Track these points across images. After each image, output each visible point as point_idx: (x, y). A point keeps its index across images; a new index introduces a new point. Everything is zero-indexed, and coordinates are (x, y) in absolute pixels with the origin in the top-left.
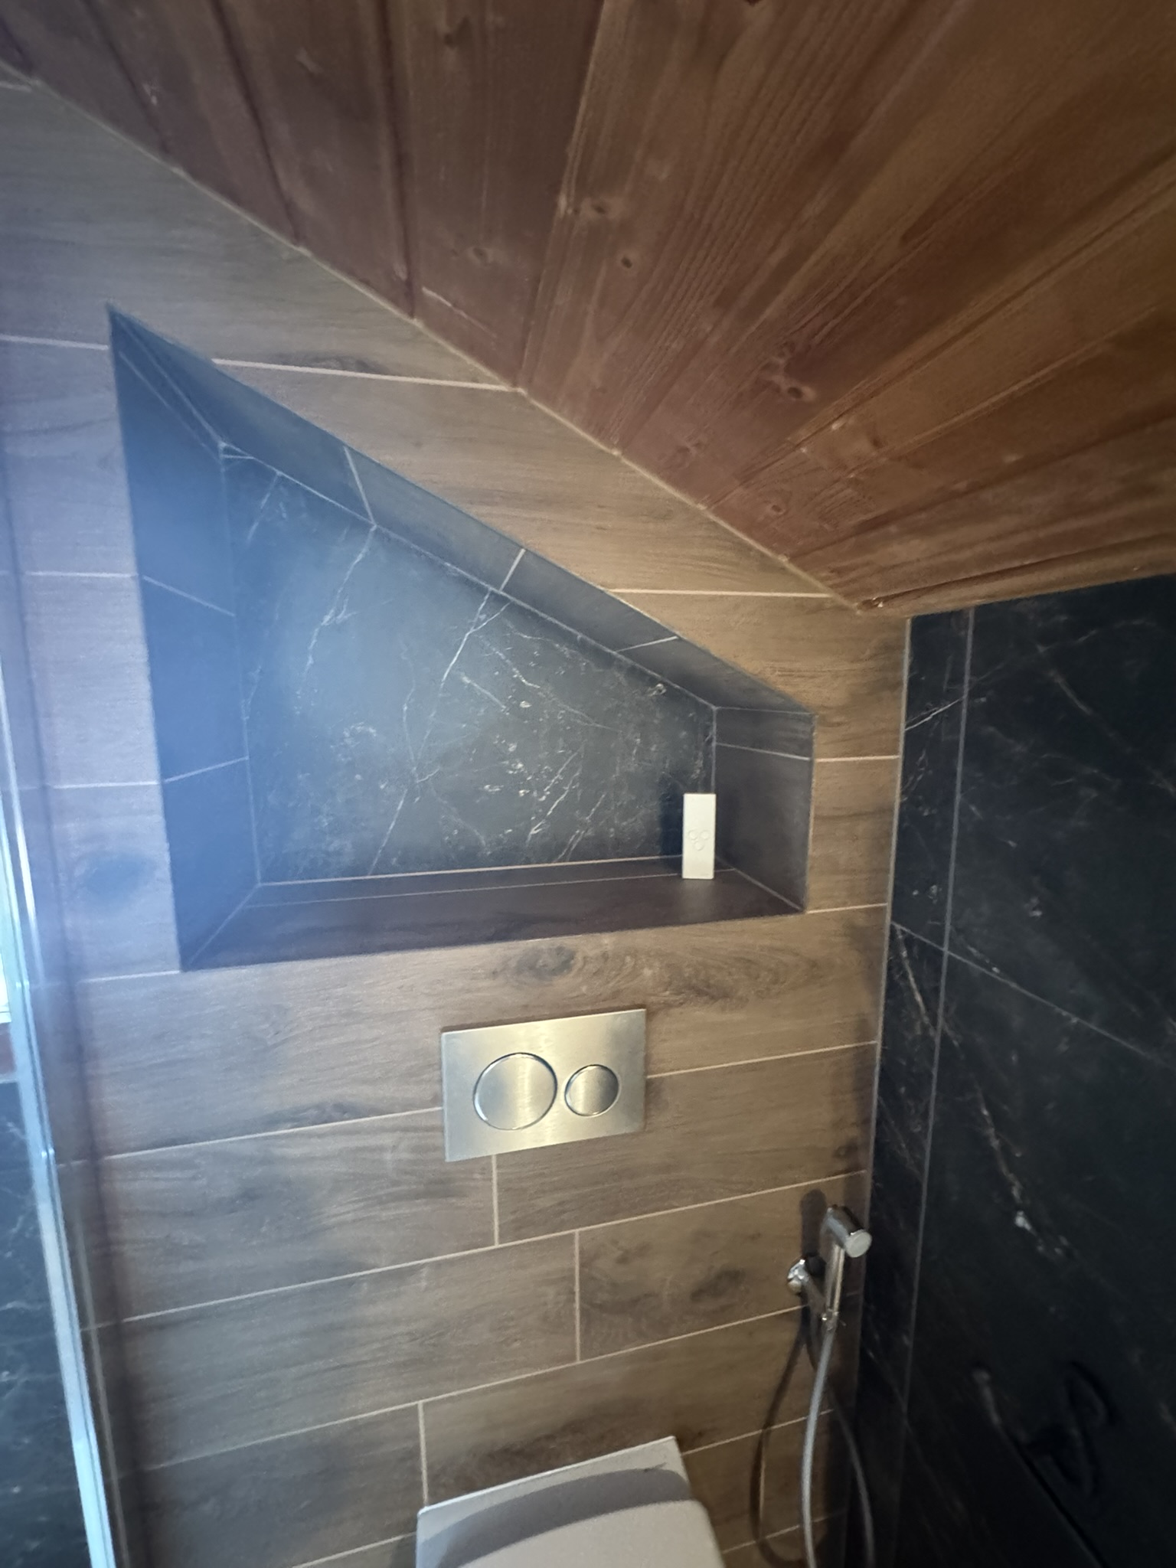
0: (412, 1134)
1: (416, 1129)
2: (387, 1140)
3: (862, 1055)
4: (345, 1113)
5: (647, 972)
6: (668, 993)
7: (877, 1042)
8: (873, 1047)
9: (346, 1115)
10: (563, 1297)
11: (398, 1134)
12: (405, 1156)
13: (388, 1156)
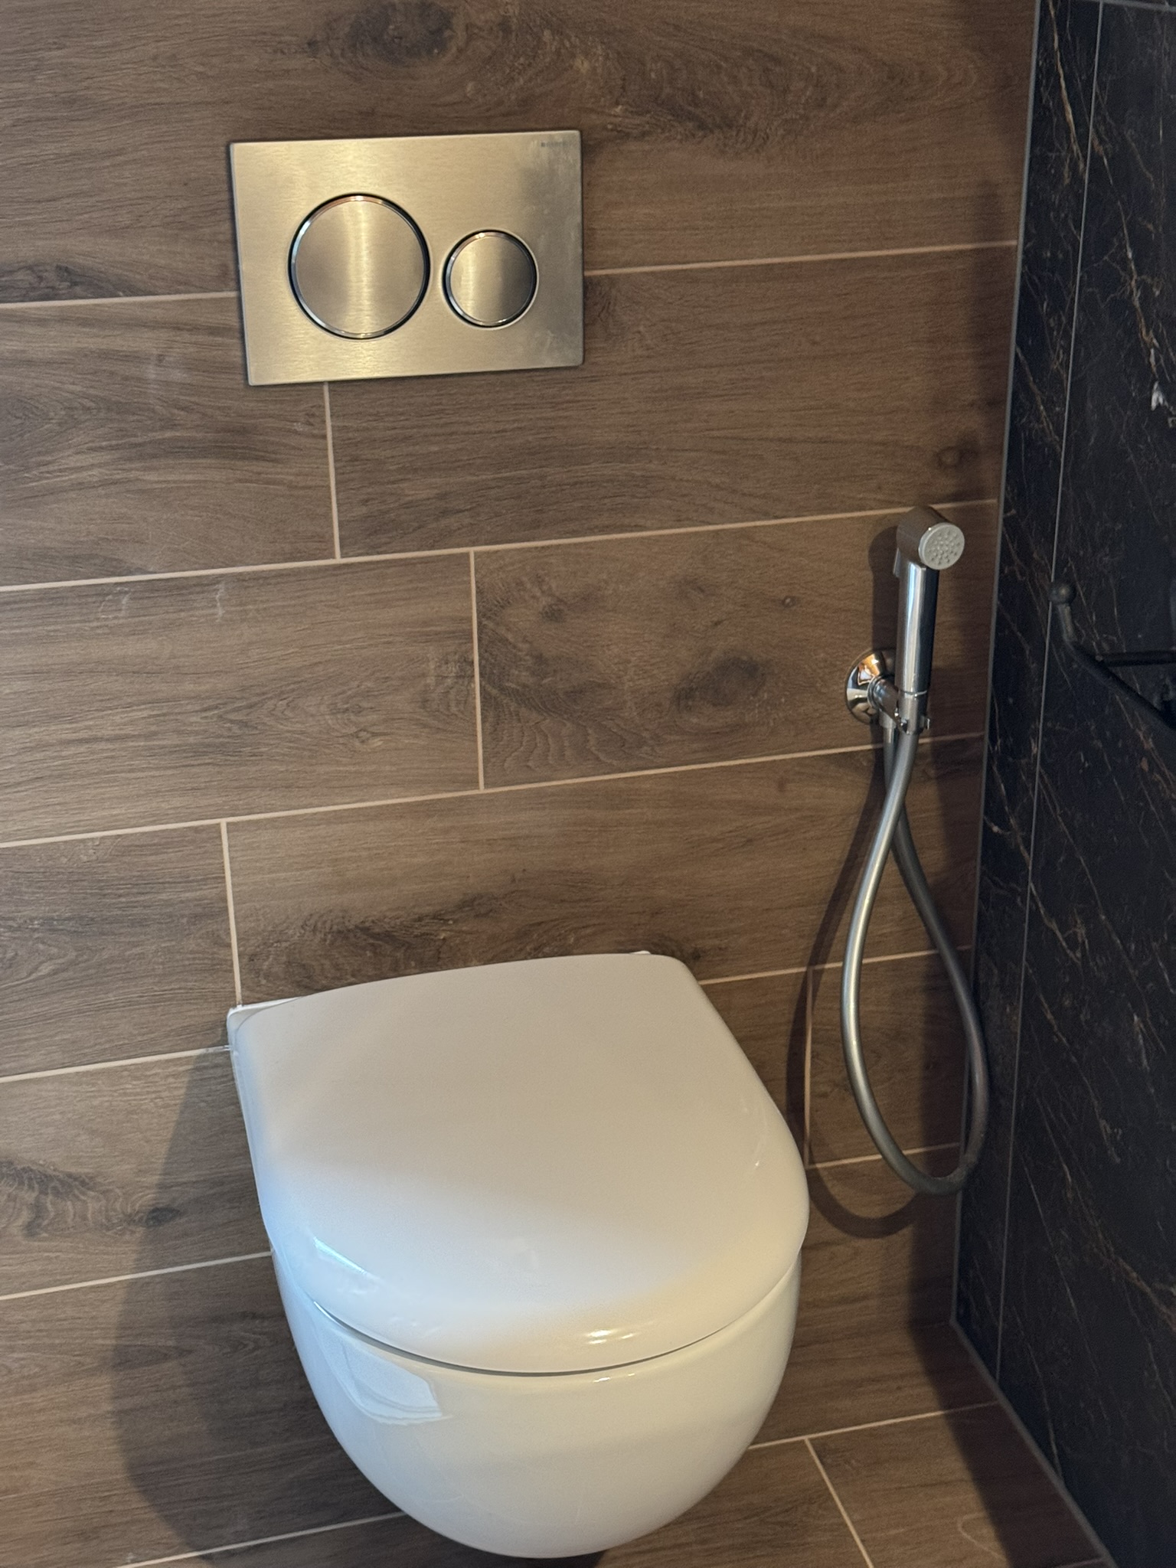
0: (186, 336)
1: (194, 329)
2: (146, 342)
3: (988, 264)
4: (75, 284)
5: (583, 65)
6: (619, 109)
7: (1016, 242)
8: (1009, 251)
9: (78, 289)
10: (453, 669)
11: (164, 335)
12: (178, 375)
13: (151, 372)
